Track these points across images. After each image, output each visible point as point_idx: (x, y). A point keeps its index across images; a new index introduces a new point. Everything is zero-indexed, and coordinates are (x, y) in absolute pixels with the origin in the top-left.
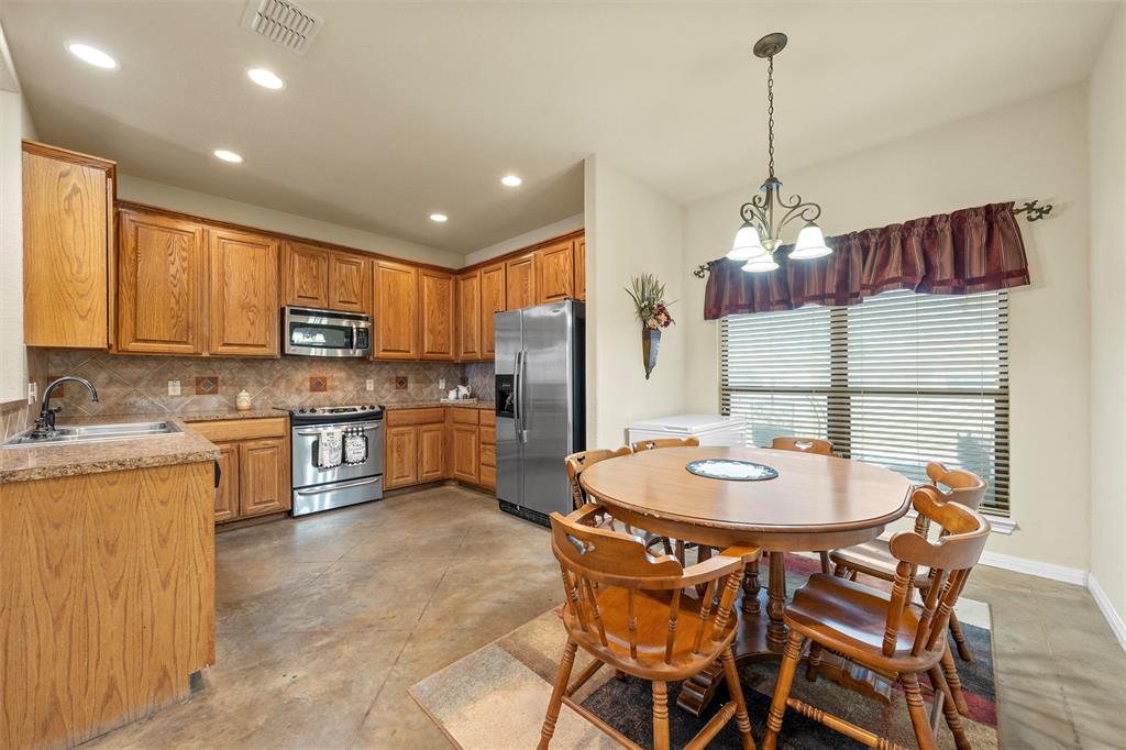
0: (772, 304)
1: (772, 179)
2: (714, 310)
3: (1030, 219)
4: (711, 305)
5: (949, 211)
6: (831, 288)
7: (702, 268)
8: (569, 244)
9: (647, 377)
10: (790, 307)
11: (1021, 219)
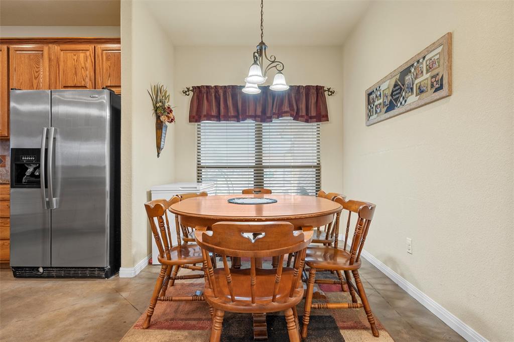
0: (230, 118)
1: (262, 43)
2: (196, 116)
3: (329, 95)
4: (194, 114)
5: (304, 85)
6: (259, 112)
7: (188, 89)
8: (91, 47)
9: (158, 156)
10: (238, 121)
11: (326, 93)
